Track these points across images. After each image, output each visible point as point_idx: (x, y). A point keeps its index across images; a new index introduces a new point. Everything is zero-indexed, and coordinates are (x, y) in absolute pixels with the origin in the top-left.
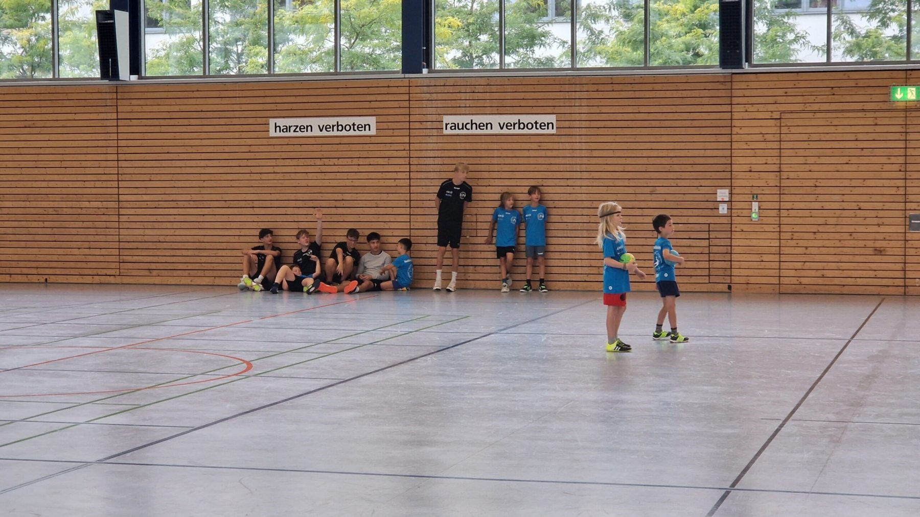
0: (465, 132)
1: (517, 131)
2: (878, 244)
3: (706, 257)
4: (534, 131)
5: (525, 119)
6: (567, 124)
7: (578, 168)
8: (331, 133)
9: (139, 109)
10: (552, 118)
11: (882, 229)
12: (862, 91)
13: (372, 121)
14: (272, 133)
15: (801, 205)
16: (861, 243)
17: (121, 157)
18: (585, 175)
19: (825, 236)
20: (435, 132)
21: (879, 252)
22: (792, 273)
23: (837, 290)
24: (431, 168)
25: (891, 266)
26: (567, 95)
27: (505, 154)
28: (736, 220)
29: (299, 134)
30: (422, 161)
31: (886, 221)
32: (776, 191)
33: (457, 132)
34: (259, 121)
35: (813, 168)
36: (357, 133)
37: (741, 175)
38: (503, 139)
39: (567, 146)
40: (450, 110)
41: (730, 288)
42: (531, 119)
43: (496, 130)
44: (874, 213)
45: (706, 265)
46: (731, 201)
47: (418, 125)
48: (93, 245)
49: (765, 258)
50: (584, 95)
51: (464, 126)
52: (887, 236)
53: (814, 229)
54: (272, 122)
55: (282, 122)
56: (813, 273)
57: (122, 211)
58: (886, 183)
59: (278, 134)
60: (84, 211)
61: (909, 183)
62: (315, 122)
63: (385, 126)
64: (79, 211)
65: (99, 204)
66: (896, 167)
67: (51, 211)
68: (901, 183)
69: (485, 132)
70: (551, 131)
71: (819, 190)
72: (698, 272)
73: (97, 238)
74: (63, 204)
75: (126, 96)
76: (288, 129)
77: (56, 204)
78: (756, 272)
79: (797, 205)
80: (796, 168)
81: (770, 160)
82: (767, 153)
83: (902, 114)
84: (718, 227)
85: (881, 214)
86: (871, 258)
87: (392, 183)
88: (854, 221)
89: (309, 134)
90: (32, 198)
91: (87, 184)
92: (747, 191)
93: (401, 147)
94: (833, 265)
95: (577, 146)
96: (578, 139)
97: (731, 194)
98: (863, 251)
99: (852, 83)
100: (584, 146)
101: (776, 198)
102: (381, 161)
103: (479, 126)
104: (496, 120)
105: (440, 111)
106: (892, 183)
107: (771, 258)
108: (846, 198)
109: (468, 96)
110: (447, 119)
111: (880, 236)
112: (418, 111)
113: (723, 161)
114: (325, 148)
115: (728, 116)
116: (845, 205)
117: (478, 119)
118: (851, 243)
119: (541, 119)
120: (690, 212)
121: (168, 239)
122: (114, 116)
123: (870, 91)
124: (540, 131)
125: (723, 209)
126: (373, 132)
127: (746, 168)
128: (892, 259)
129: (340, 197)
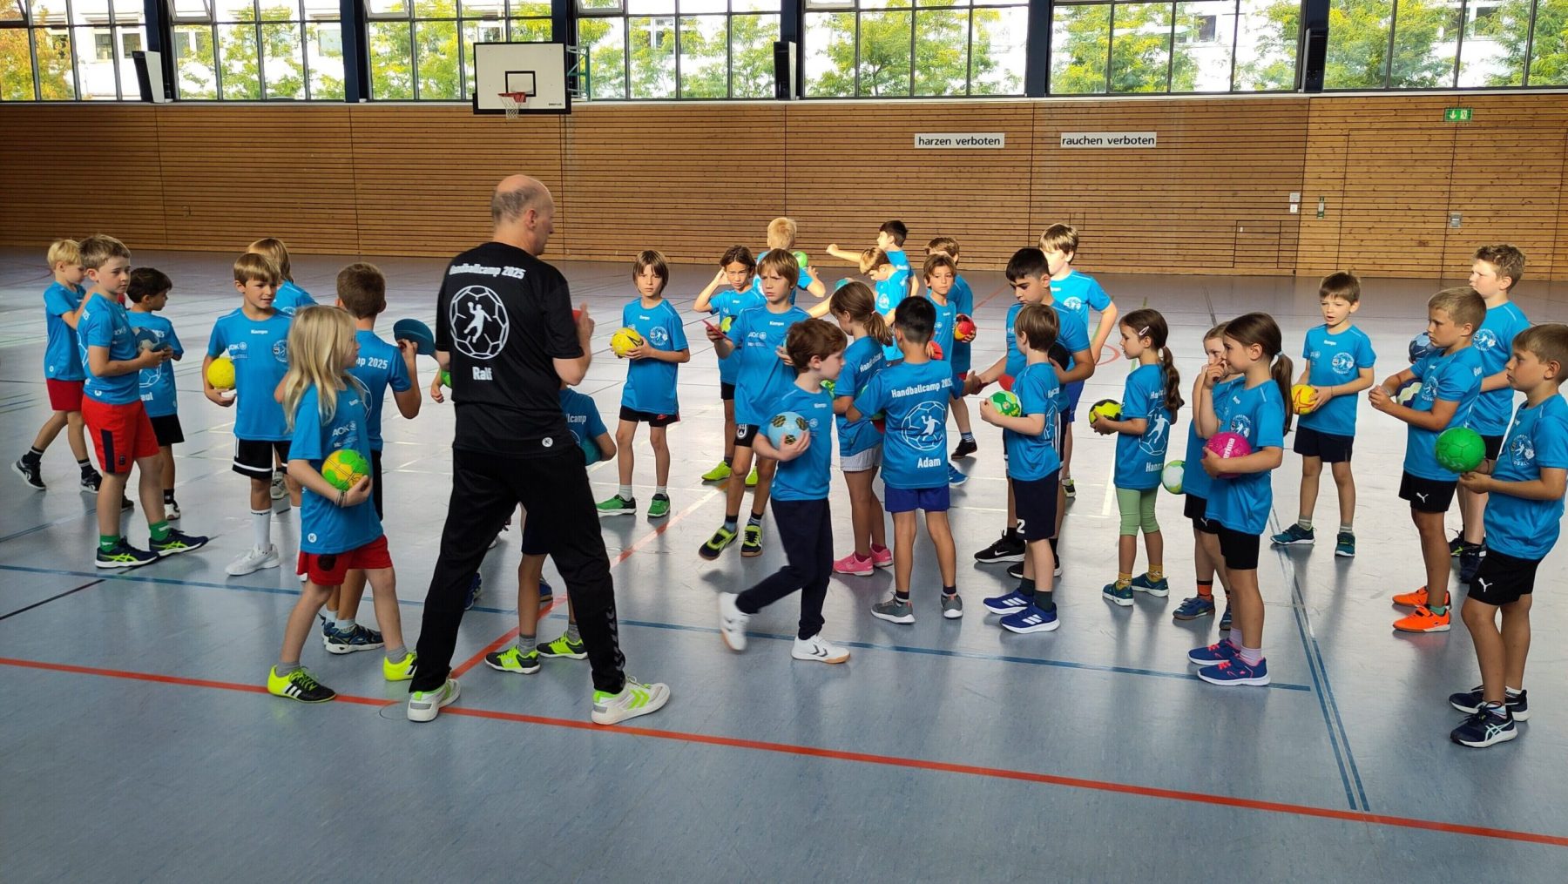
0: (1079, 146)
1: (1122, 145)
2: (1423, 238)
3: (1276, 248)
4: (1137, 145)
5: (1130, 135)
6: (1165, 140)
7: (1172, 176)
8: (966, 146)
9: (804, 124)
10: (1153, 135)
11: (1428, 226)
12: (1421, 113)
13: (1001, 136)
14: (917, 146)
15: (1361, 206)
16: (1409, 237)
17: (788, 163)
18: (1177, 181)
19: (1378, 231)
20: (1053, 146)
21: (1423, 244)
22: (1349, 261)
23: (1385, 274)
24: (1048, 175)
25: (1432, 256)
26: (1168, 116)
27: (1111, 164)
28: (1303, 218)
29: (940, 146)
30: (1042, 170)
31: (1431, 219)
32: (1341, 194)
33: (1072, 146)
34: (906, 135)
35: (1373, 176)
36: (989, 146)
37: (1311, 181)
38: (1110, 152)
39: (1165, 158)
40: (1068, 128)
41: (1294, 272)
42: (1135, 135)
43: (1105, 145)
44: (1419, 213)
45: (1276, 254)
46: (1301, 203)
47: (1039, 140)
49: (1327, 248)
50: (1183, 116)
51: (1079, 141)
52: (1430, 231)
53: (1370, 225)
54: (917, 136)
55: (925, 137)
56: (1367, 261)
58: (1434, 188)
59: (922, 146)
60: (756, 207)
61: (1453, 188)
62: (954, 137)
63: (1011, 141)
64: (752, 207)
66: (1443, 176)
67: (729, 207)
68: (1446, 188)
69: (1095, 146)
70: (1151, 145)
71: (1376, 194)
72: (1269, 260)
74: (739, 201)
75: (794, 113)
76: (930, 142)
77: (733, 201)
78: (1318, 260)
79: (1356, 206)
80: (1358, 175)
81: (1338, 170)
82: (1335, 163)
83: (1453, 132)
84: (1288, 224)
85: (1427, 213)
86: (1415, 249)
87: (1015, 187)
88: (1405, 219)
89: (948, 146)
90: (713, 196)
91: (759, 185)
92: (1316, 194)
93: (1025, 158)
94: (1384, 255)
95: (1173, 158)
96: (1174, 152)
97: (1301, 197)
98: (1409, 243)
99: (1413, 106)
100: (1178, 158)
101: (1340, 200)
102: (1008, 169)
103: (1091, 142)
104: (1105, 136)
105: (1059, 129)
106: (1440, 188)
107: (1331, 248)
108: (1398, 200)
109: (1083, 117)
110: (1064, 136)
111: (1425, 232)
112: (1040, 129)
113: (1298, 169)
114: (961, 158)
115: (1304, 132)
116: (1398, 206)
117: (1090, 136)
118: (1400, 237)
119: (1144, 135)
120: (1265, 212)
121: (827, 230)
122: (783, 130)
123: (1429, 113)
124: (1142, 146)
125: (1294, 209)
126: (1002, 145)
127: (1316, 175)
128: (1433, 250)
129: (972, 198)
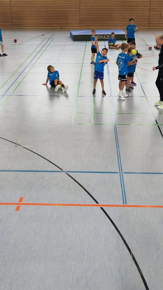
48: (73, 19)
57: (81, 11)
60: (71, 11)
65: (75, 9)
67: (63, 11)
73: (74, 18)
74: (66, 9)
87: (146, 4)
121: (92, 18)
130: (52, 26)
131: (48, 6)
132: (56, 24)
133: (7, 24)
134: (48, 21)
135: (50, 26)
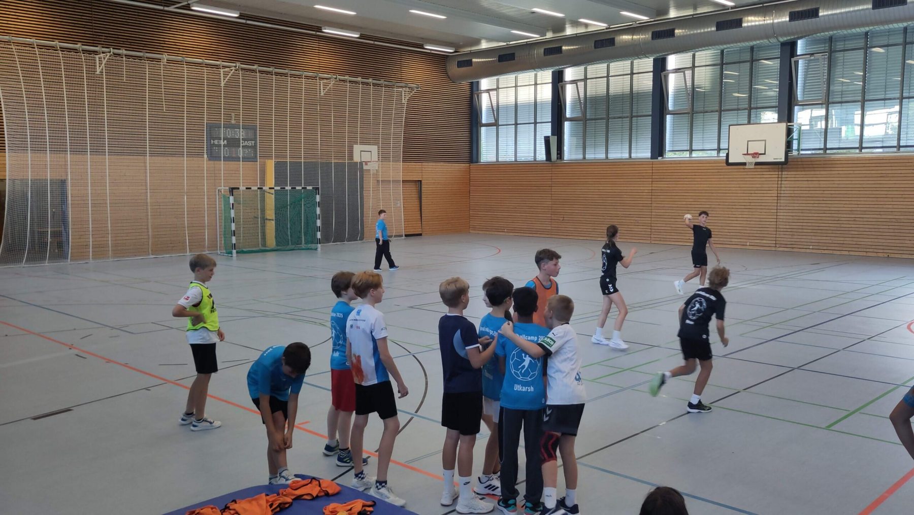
130: (865, 250)
131: (858, 209)
132: (873, 247)
133: (765, 242)
134: (855, 239)
135: (860, 250)
